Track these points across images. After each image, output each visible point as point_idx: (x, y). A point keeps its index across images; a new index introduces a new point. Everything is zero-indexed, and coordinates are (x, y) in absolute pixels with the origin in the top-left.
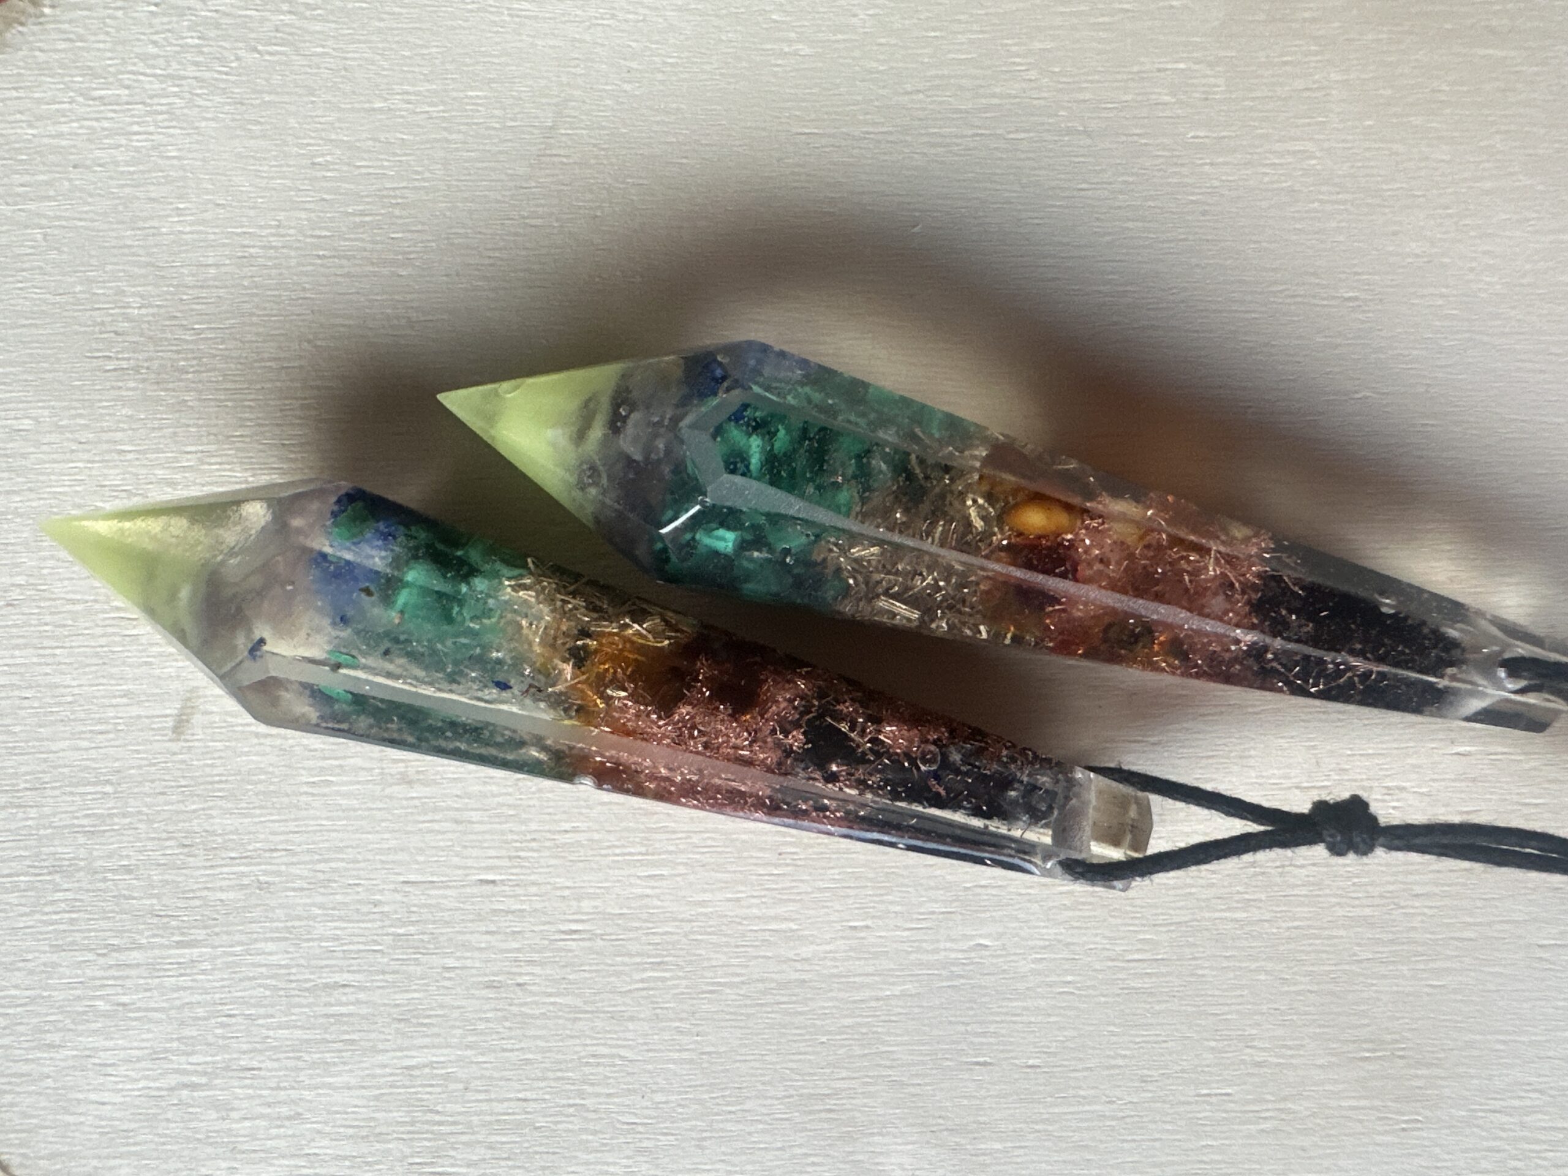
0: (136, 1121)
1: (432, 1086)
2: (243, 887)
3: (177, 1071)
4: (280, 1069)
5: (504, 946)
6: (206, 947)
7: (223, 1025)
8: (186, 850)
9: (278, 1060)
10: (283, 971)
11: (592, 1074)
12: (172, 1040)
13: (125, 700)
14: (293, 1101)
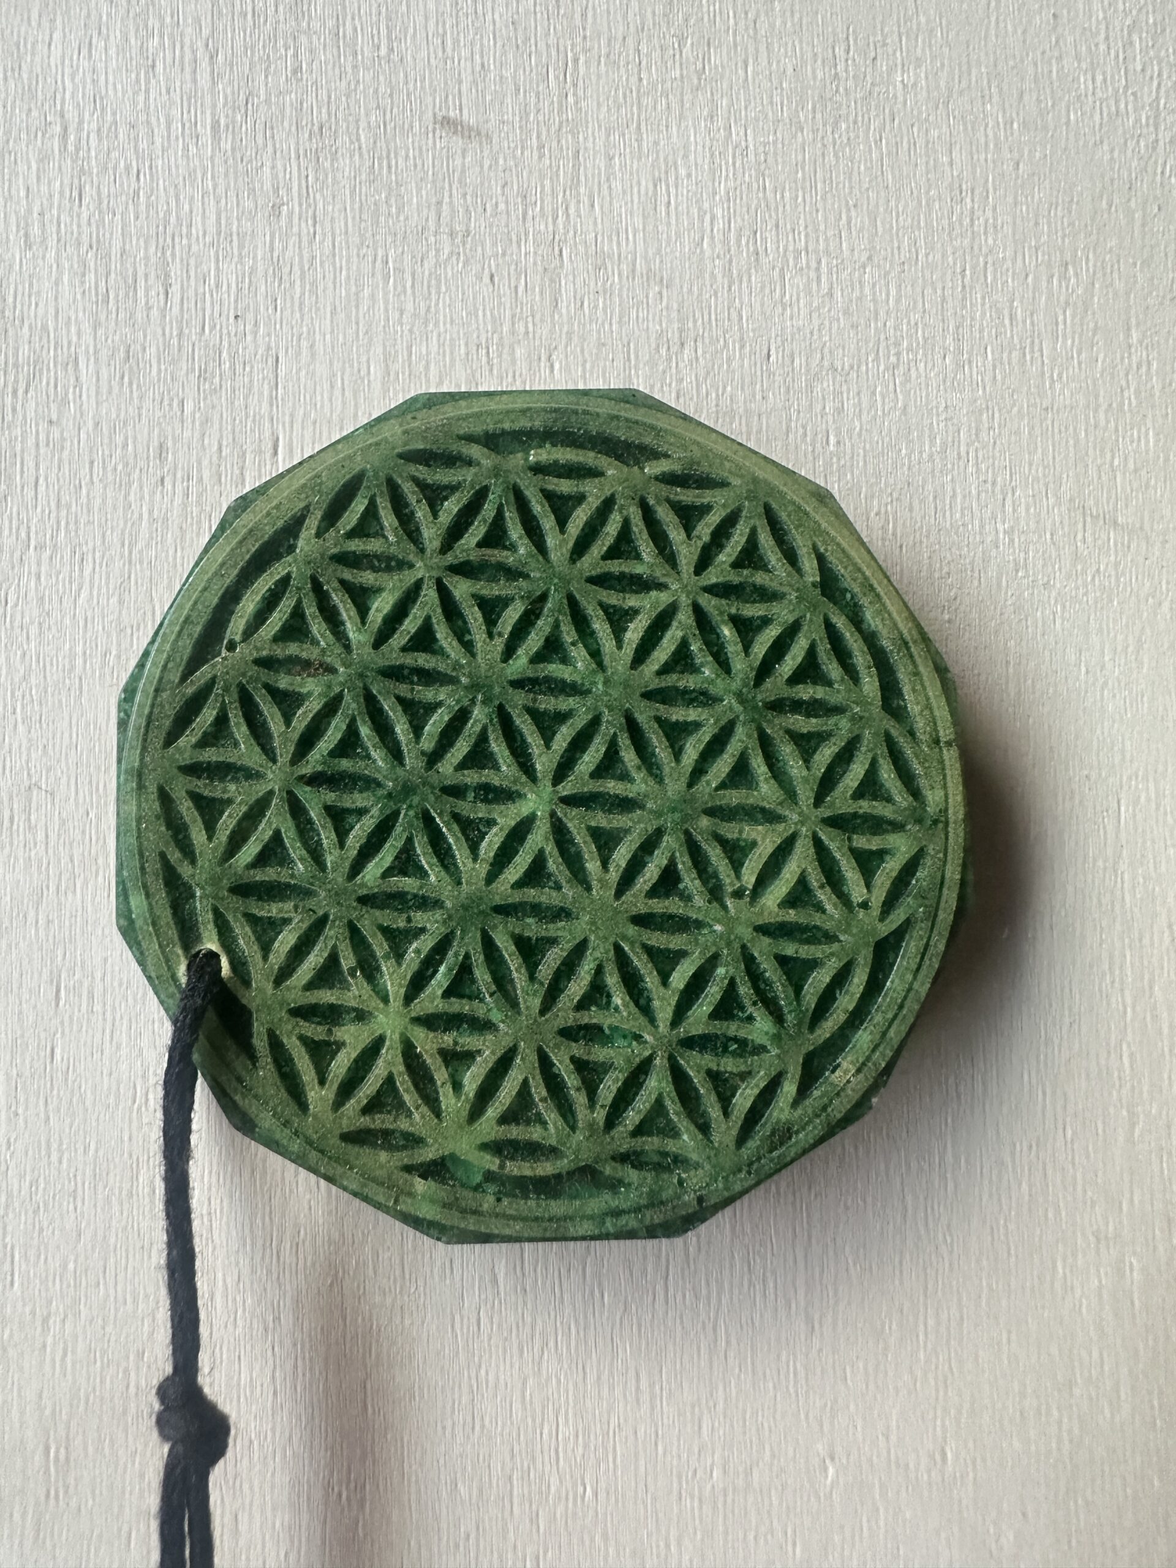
0: (29, 79)
1: (56, 387)
2: (276, 190)
3: (81, 122)
4: (79, 226)
5: (205, 463)
6: (213, 150)
7: (128, 168)
8: (316, 128)
9: (89, 224)
10: (184, 230)
11: (62, 557)
12: (114, 114)
13: (478, 68)
14: (44, 240)
